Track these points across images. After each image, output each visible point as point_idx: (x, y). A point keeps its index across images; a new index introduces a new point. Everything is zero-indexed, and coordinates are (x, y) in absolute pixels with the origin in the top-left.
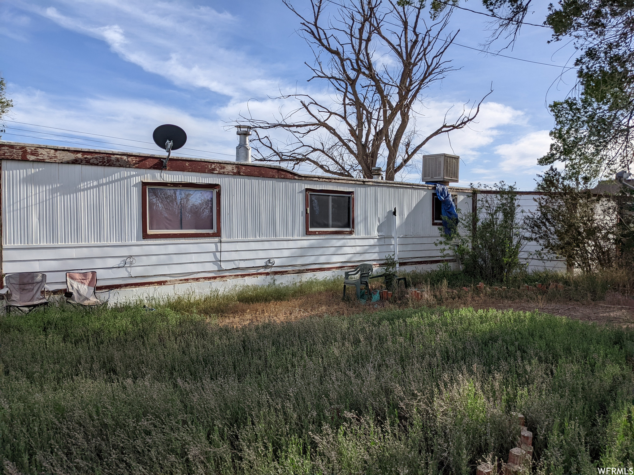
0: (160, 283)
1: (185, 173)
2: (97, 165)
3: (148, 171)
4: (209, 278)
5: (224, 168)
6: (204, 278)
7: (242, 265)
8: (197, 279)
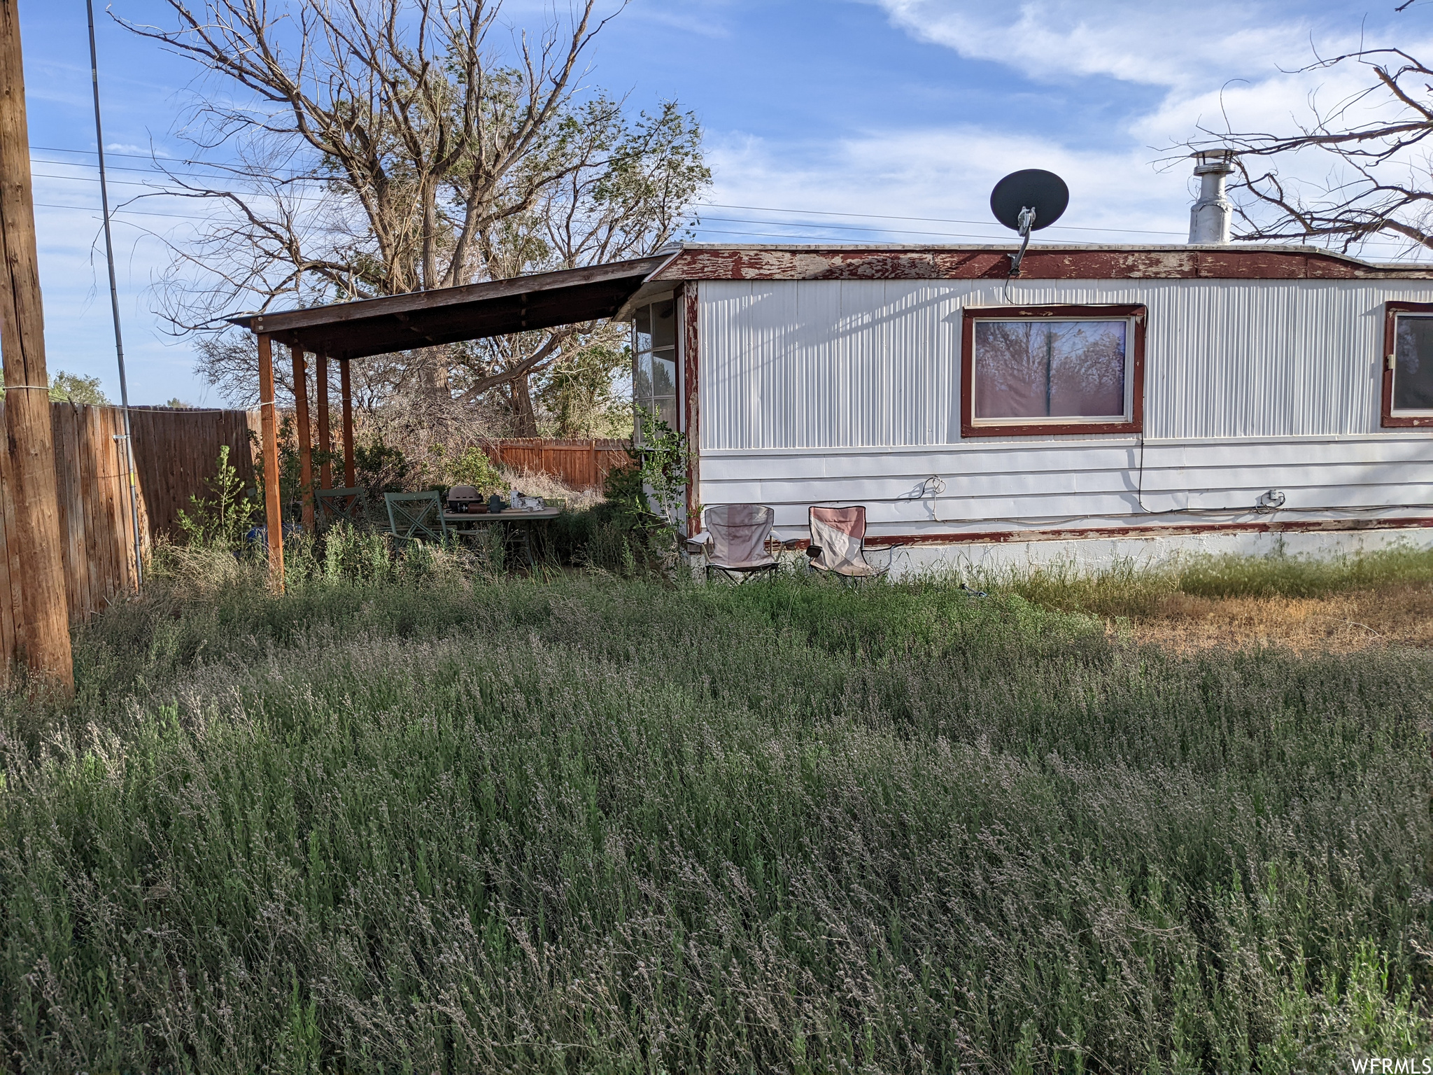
0: (996, 537)
1: (1061, 282)
2: (871, 278)
3: (977, 282)
4: (1111, 532)
5: (1158, 262)
6: (1097, 531)
7: (1196, 502)
8: (1082, 533)
